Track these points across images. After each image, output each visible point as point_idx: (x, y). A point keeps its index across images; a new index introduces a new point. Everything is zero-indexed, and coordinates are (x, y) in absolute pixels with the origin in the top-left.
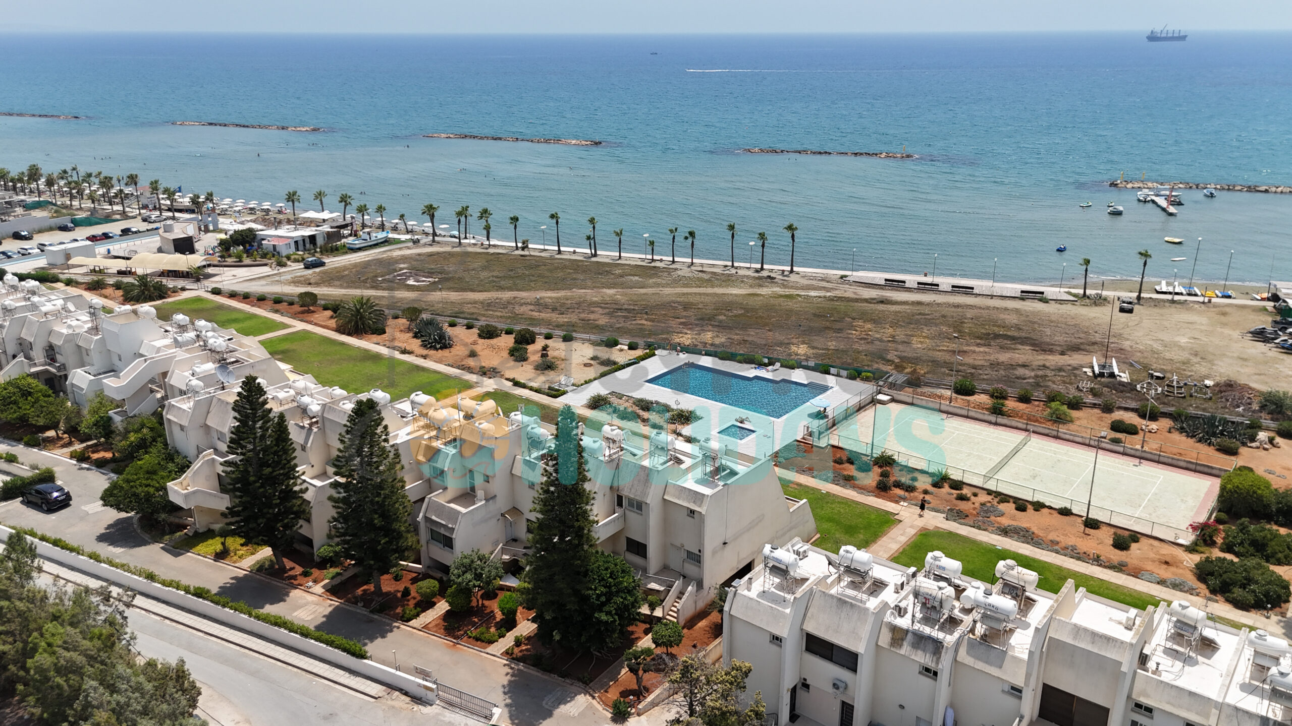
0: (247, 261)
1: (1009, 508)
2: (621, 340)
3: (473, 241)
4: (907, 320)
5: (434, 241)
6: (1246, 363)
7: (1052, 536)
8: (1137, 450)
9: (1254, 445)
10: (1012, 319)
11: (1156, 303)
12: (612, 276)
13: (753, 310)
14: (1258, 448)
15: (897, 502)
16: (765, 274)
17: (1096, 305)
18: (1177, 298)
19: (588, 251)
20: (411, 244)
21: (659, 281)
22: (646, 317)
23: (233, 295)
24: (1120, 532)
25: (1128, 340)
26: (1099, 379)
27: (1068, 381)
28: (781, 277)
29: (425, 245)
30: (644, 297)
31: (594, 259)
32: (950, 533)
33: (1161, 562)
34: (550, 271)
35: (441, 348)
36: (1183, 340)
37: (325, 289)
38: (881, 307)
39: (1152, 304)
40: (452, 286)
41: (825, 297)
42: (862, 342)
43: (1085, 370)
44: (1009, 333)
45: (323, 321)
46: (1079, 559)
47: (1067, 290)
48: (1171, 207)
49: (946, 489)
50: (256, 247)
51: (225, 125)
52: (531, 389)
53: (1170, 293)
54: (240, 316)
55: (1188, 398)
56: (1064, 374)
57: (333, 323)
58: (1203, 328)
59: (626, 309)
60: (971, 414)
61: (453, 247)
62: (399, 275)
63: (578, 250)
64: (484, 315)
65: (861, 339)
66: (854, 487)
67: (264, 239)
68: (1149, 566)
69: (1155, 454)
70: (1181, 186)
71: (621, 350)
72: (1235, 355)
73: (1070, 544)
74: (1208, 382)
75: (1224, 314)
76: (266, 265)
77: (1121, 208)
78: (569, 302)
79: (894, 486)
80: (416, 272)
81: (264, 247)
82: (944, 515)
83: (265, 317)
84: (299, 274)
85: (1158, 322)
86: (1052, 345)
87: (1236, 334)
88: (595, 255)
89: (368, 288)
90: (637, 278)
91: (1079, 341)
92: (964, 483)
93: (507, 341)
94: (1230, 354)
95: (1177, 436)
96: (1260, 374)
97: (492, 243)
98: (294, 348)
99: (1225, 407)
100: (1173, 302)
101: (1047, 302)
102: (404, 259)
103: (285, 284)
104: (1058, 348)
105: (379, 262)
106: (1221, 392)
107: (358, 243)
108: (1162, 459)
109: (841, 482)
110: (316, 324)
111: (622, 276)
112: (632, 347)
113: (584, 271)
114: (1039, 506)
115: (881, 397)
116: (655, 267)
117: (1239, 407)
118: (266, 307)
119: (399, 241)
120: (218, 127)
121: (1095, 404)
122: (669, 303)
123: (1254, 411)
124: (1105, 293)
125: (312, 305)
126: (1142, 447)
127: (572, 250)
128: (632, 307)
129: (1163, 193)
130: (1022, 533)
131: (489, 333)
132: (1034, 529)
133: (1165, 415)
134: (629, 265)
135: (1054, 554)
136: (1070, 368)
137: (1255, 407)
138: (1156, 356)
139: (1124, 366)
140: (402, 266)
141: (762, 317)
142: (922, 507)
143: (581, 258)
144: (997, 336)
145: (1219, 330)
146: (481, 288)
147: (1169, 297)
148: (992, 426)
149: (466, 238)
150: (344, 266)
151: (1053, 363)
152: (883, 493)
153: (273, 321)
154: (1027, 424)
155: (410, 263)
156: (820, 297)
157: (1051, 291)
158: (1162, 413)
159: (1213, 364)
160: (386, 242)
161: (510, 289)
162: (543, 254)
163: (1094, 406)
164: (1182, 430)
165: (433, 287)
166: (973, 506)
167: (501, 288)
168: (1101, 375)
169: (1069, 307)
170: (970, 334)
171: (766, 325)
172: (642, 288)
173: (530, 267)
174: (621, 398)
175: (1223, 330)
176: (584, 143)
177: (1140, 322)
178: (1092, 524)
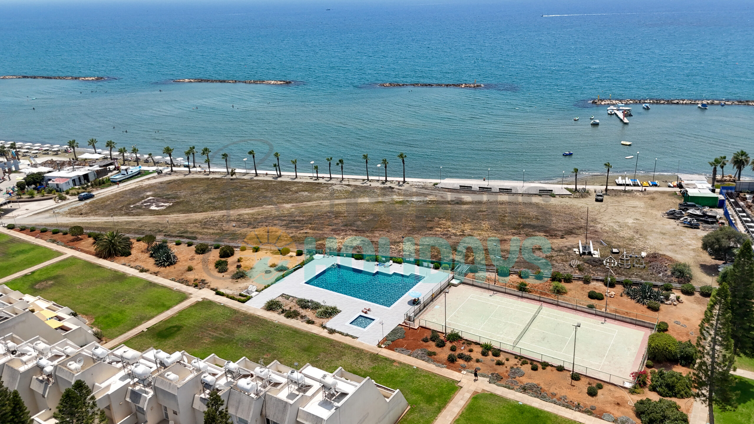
0: (37, 196)
1: (526, 368)
2: (291, 249)
3: (199, 169)
4: (472, 217)
5: (172, 171)
6: (664, 237)
7: (552, 390)
8: (603, 312)
9: (668, 302)
10: (533, 213)
11: (616, 193)
12: (291, 193)
13: (380, 215)
14: (670, 304)
15: (460, 371)
16: (388, 185)
17: (582, 197)
18: (628, 188)
19: (275, 173)
20: (155, 174)
21: (320, 194)
22: (310, 226)
23: (23, 229)
24: (592, 381)
25: (600, 223)
26: (583, 256)
27: (565, 259)
28: (397, 187)
29: (166, 174)
30: (310, 209)
31: (279, 179)
32: (492, 394)
33: (615, 404)
34: (249, 191)
35: (168, 265)
36: (630, 221)
37: (92, 218)
38: (457, 207)
39: (614, 194)
40: (181, 208)
41: (423, 201)
42: (444, 237)
43: (575, 250)
44: (531, 223)
45: (88, 247)
46: (567, 407)
47: (566, 186)
48: (625, 118)
49: (490, 356)
50: (45, 185)
51: (35, 78)
52: (228, 296)
53: (624, 185)
54: (25, 247)
55: (632, 268)
56: (562, 254)
57: (93, 249)
58: (641, 210)
59: (297, 221)
60: (507, 291)
61: (186, 175)
62: (145, 202)
63: (269, 172)
64: (201, 233)
65: (444, 235)
66: (434, 361)
67: (50, 180)
68: (609, 408)
69: (613, 315)
70: (631, 102)
71: (291, 257)
72: (659, 231)
73: (563, 394)
74: (644, 254)
75: (653, 199)
76: (51, 199)
77: (598, 121)
78: (260, 217)
79: (459, 358)
80: (159, 198)
81: (50, 185)
82: (488, 379)
83: (45, 248)
84: (74, 206)
85: (616, 207)
86: (557, 230)
87: (659, 214)
88: (280, 176)
89: (122, 215)
90: (306, 193)
91: (572, 226)
92: (501, 351)
93: (214, 255)
94: (656, 230)
95: (626, 299)
96: (672, 245)
97: (211, 170)
98: (64, 273)
99: (652, 274)
100: (625, 191)
101: (554, 197)
102: (151, 187)
103: (63, 215)
104: (560, 233)
105: (133, 191)
106: (650, 262)
107: (118, 177)
108: (617, 318)
109: (426, 358)
110: (82, 251)
111: (296, 192)
112: (300, 254)
113: (272, 190)
114: (545, 365)
115: (454, 282)
116: (318, 183)
117: (660, 273)
118: (46, 237)
119: (147, 173)
120: (30, 79)
121: (580, 278)
122: (326, 213)
123: (668, 277)
124: (588, 187)
125: (80, 235)
126: (606, 310)
127: (265, 172)
128: (302, 219)
129: (621, 108)
130: (534, 389)
131: (202, 250)
132: (542, 386)
133: (619, 283)
134: (302, 183)
135: (553, 404)
136: (566, 248)
137: (669, 273)
138: (615, 235)
139: (597, 245)
140: (148, 194)
141: (384, 221)
142: (476, 375)
143: (271, 179)
144: (525, 226)
145: (650, 211)
146: (201, 209)
147: (622, 188)
148: (520, 299)
149: (194, 167)
150: (108, 197)
151: (557, 245)
152: (451, 364)
153: (50, 250)
154: (540, 297)
155: (154, 191)
156: (420, 202)
157: (558, 188)
158: (617, 282)
159: (647, 239)
160: (140, 174)
161: (221, 209)
162: (245, 177)
163: (579, 279)
164: (628, 294)
165: (169, 210)
166: (506, 369)
167: (215, 208)
168: (584, 253)
169: (567, 199)
170: (508, 226)
171: (386, 227)
172: (309, 201)
173: (235, 189)
174: (288, 299)
175: (652, 211)
176: (279, 82)
177: (607, 208)
178: (576, 377)
